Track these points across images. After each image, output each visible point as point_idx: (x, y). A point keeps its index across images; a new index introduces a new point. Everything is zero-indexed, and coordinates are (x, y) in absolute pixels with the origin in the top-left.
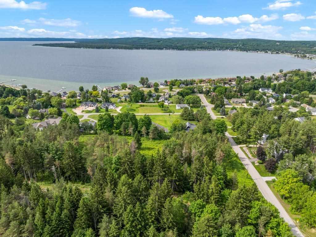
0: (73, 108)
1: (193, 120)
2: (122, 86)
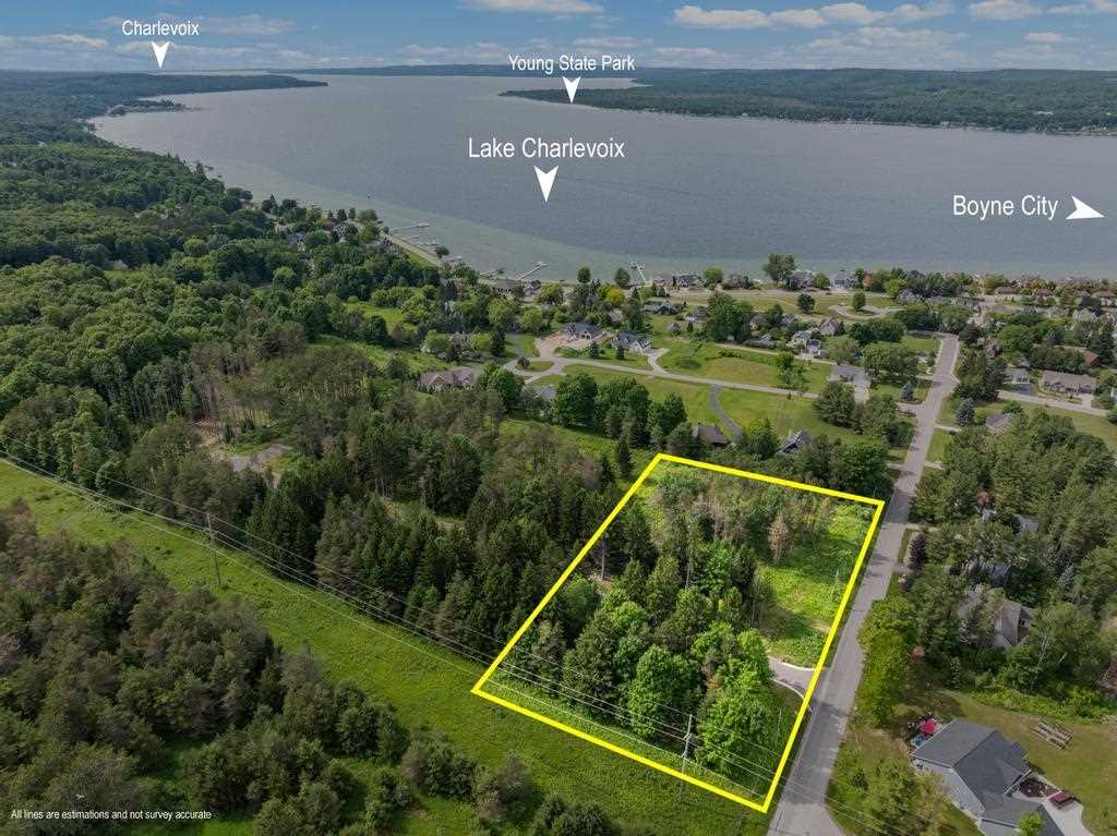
0: (538, 337)
1: (847, 426)
2: (707, 274)
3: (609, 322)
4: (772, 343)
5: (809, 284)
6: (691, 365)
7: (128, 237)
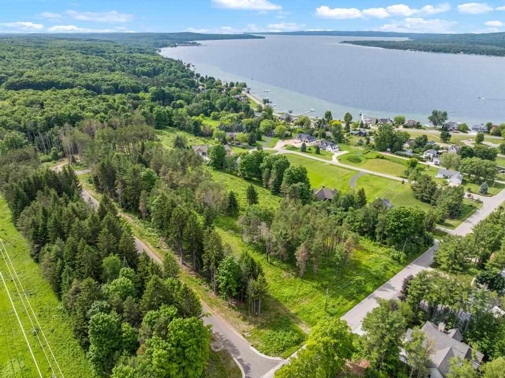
0: (281, 139)
3: (324, 136)
4: (412, 155)
5: (456, 129)
6: (356, 160)
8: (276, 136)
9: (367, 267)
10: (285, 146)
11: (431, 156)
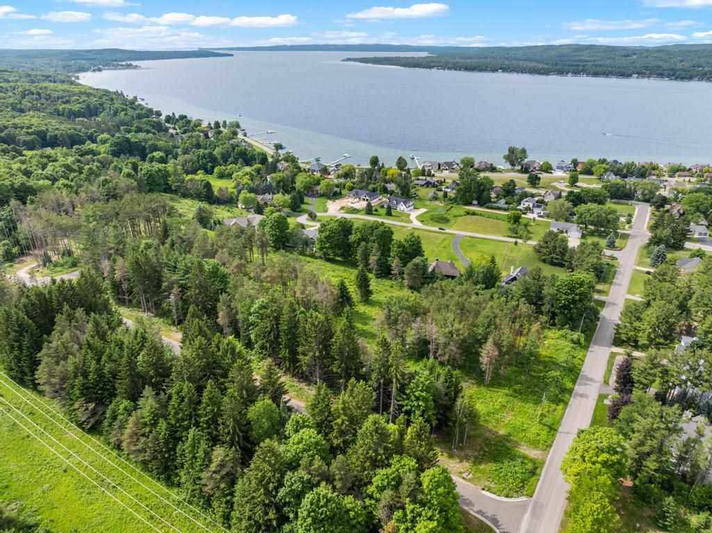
0: (330, 199)
2: (463, 161)
3: (385, 190)
4: (506, 206)
5: (537, 169)
6: (443, 220)
7: (56, 132)
8: (322, 196)
9: (551, 357)
10: (342, 208)
11: (531, 206)
